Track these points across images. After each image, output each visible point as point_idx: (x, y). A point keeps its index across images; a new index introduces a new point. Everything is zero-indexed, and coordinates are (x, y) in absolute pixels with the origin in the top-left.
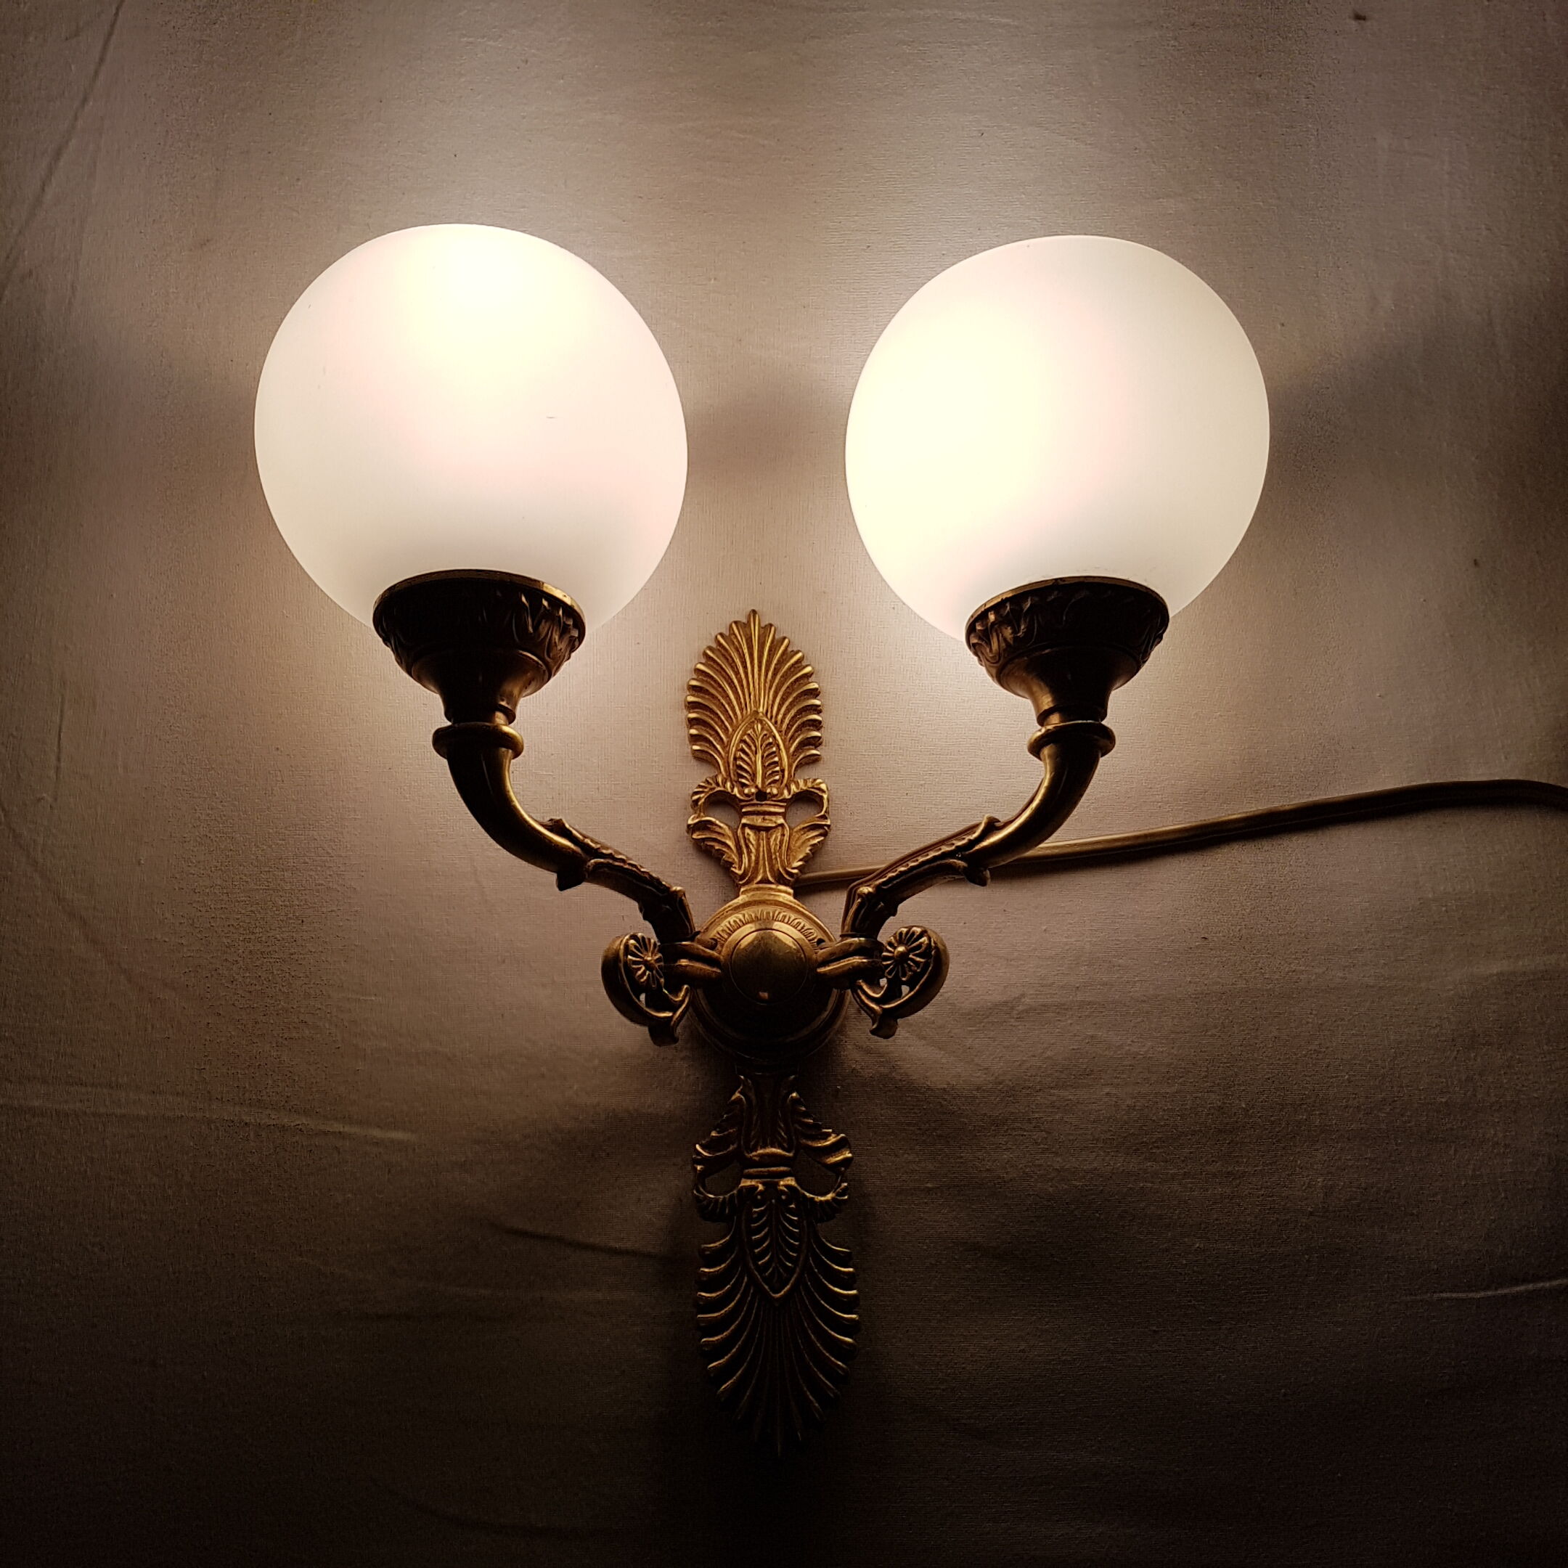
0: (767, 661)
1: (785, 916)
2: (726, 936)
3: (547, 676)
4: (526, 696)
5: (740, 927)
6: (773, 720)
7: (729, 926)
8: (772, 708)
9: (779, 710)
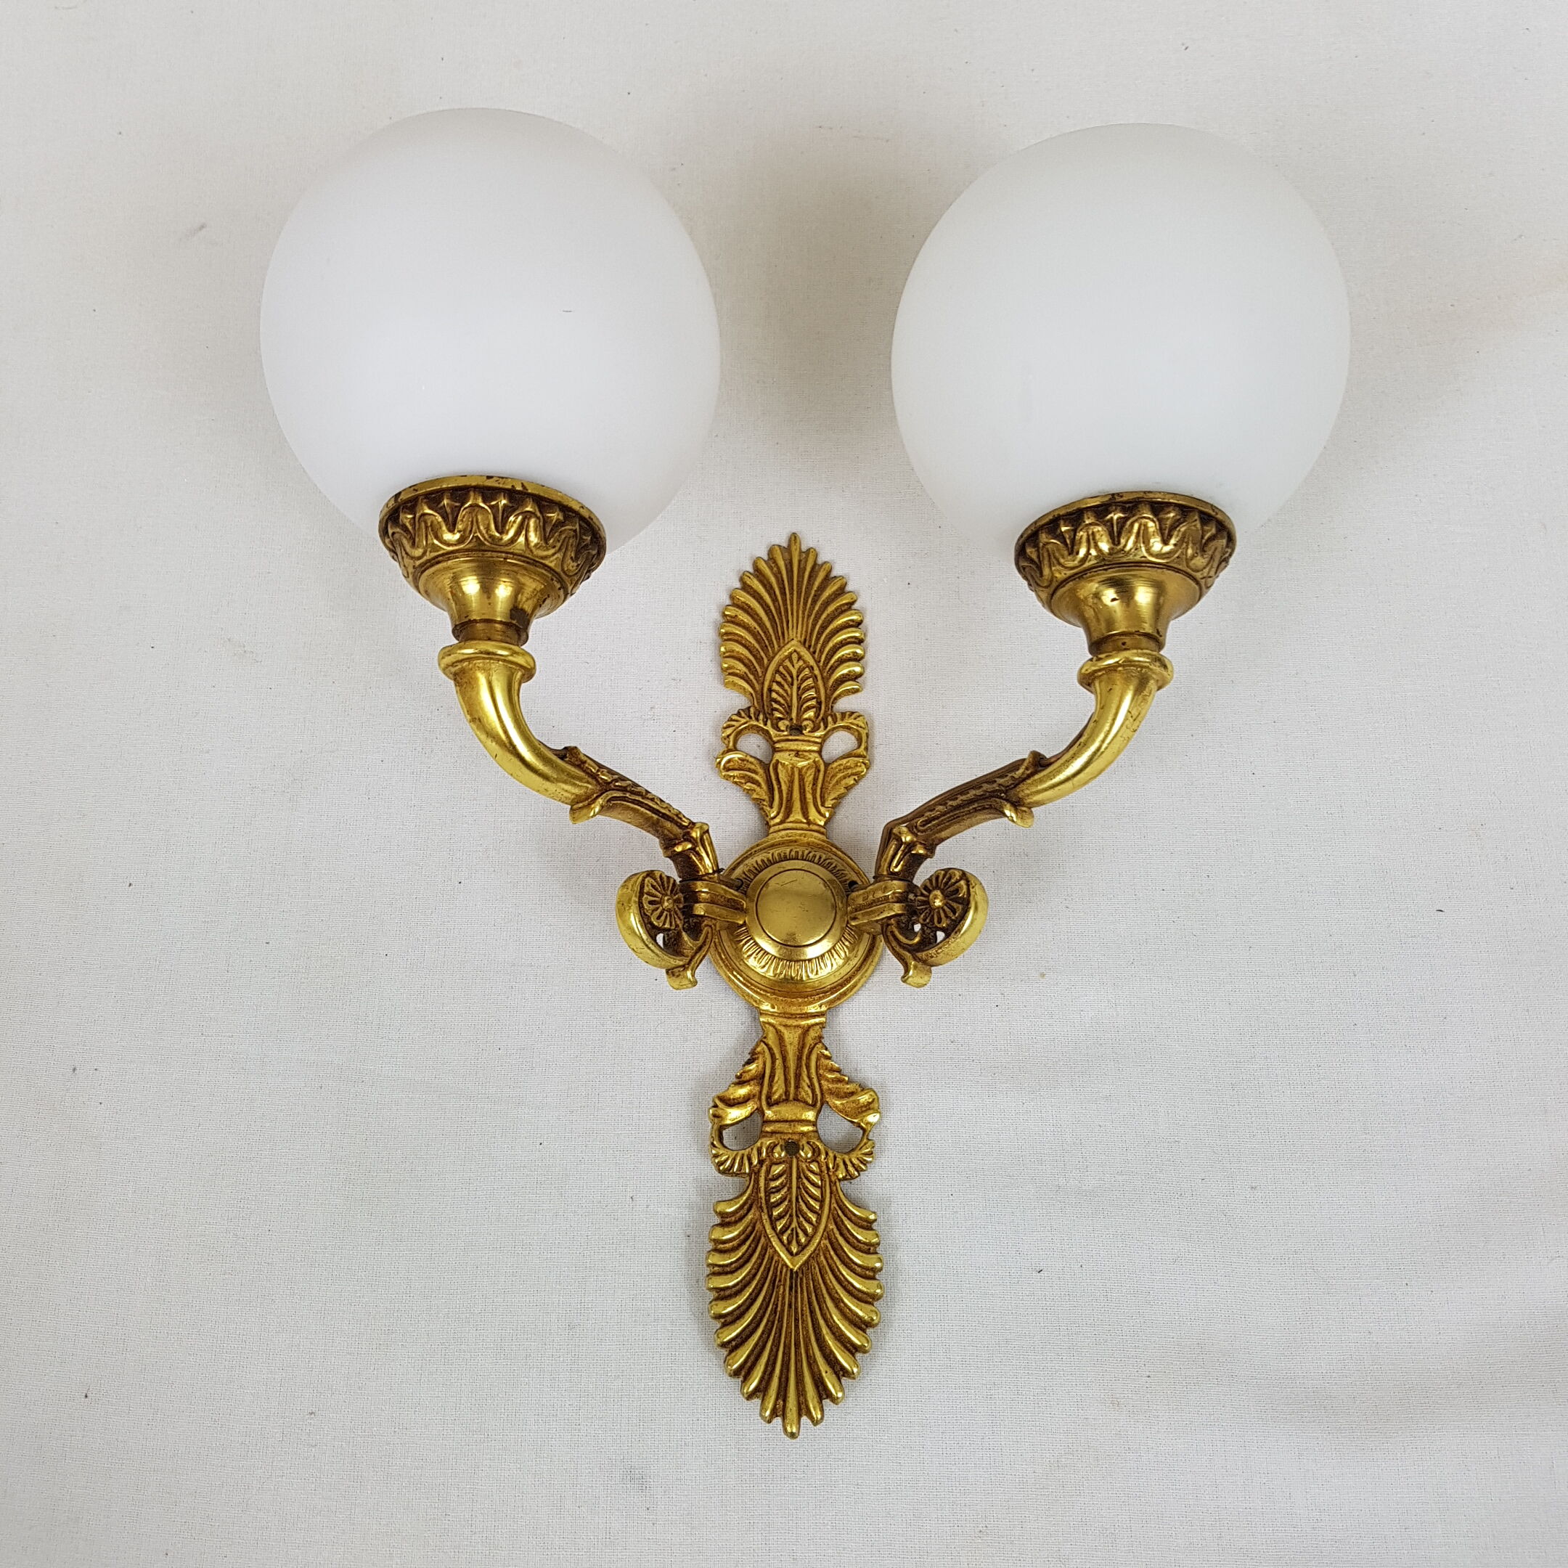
0: (807, 588)
1: (815, 856)
2: (752, 877)
3: (562, 597)
4: (541, 616)
5: (768, 867)
6: (812, 650)
7: (756, 866)
8: (810, 637)
9: (818, 639)
